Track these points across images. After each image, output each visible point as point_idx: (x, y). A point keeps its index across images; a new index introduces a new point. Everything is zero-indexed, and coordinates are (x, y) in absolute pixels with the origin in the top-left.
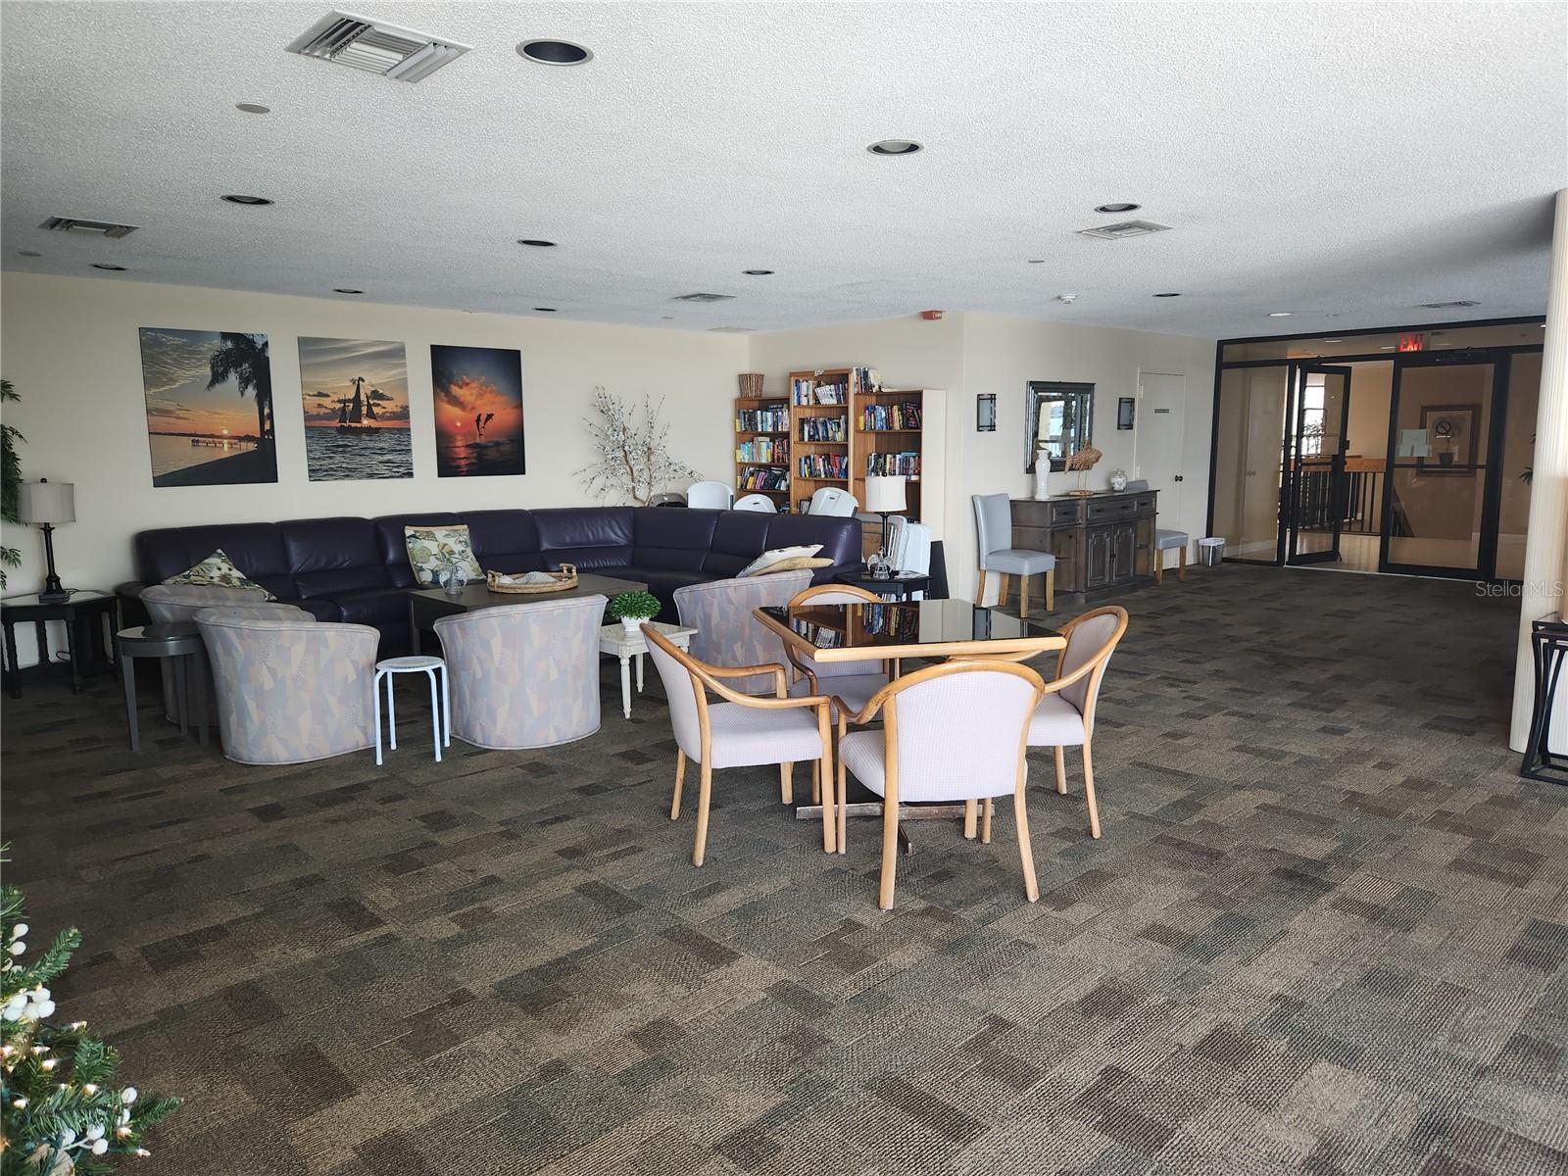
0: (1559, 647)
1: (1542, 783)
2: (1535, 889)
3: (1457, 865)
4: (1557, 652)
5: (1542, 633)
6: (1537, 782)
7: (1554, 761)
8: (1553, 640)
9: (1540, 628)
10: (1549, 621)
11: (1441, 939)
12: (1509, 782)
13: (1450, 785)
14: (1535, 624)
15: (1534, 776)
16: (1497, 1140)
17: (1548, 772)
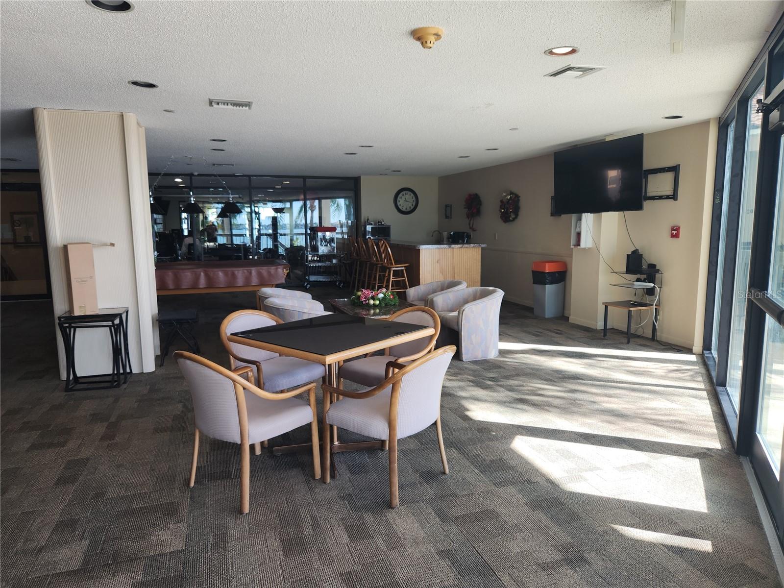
0: (73, 327)
1: (75, 392)
2: (71, 445)
3: (34, 447)
4: (72, 330)
5: (64, 322)
6: (73, 392)
7: (81, 380)
8: (70, 324)
9: (62, 319)
10: (67, 316)
11: (22, 490)
12: (59, 396)
13: (30, 407)
14: (60, 318)
15: (72, 390)
16: (47, 581)
17: (79, 386)
